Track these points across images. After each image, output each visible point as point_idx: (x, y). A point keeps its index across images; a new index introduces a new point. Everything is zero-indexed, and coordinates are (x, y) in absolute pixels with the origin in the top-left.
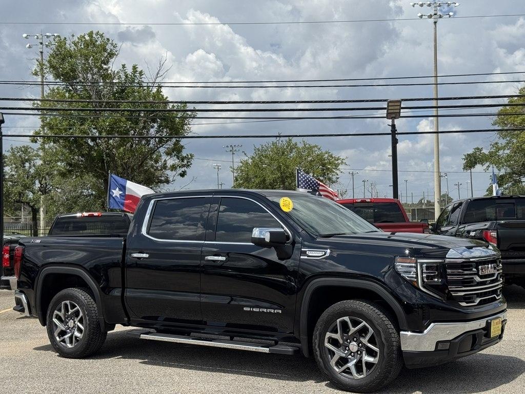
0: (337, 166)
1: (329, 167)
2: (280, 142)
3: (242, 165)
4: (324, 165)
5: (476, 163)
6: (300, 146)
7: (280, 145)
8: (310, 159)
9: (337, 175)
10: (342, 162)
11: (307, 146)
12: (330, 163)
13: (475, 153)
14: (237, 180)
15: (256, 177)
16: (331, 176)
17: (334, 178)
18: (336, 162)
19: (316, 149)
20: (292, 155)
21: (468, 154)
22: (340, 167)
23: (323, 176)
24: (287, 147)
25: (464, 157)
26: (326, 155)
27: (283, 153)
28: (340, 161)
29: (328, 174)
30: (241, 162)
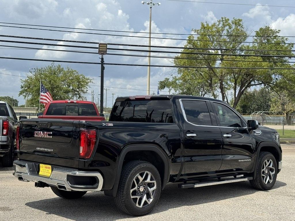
0: (87, 83)
1: (82, 83)
2: (53, 66)
3: (28, 78)
4: (79, 82)
5: (165, 87)
6: (66, 70)
7: (53, 68)
8: (71, 78)
9: (87, 88)
10: (90, 81)
11: (69, 70)
12: (83, 82)
13: (165, 81)
14: (22, 87)
15: (35, 86)
16: (83, 89)
17: (85, 90)
18: (87, 81)
19: (75, 72)
20: (60, 75)
21: (160, 81)
22: (89, 84)
23: (78, 89)
24: (57, 70)
25: (159, 83)
26: (81, 77)
27: (55, 73)
28: (89, 81)
29: (81, 88)
30: (28, 77)
